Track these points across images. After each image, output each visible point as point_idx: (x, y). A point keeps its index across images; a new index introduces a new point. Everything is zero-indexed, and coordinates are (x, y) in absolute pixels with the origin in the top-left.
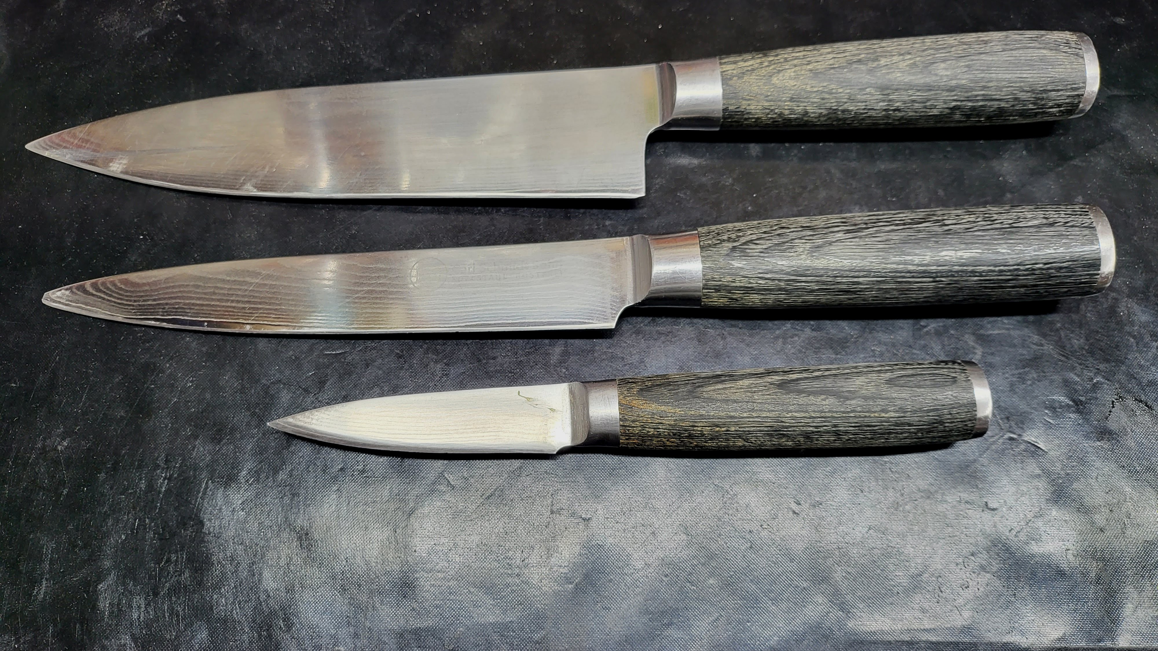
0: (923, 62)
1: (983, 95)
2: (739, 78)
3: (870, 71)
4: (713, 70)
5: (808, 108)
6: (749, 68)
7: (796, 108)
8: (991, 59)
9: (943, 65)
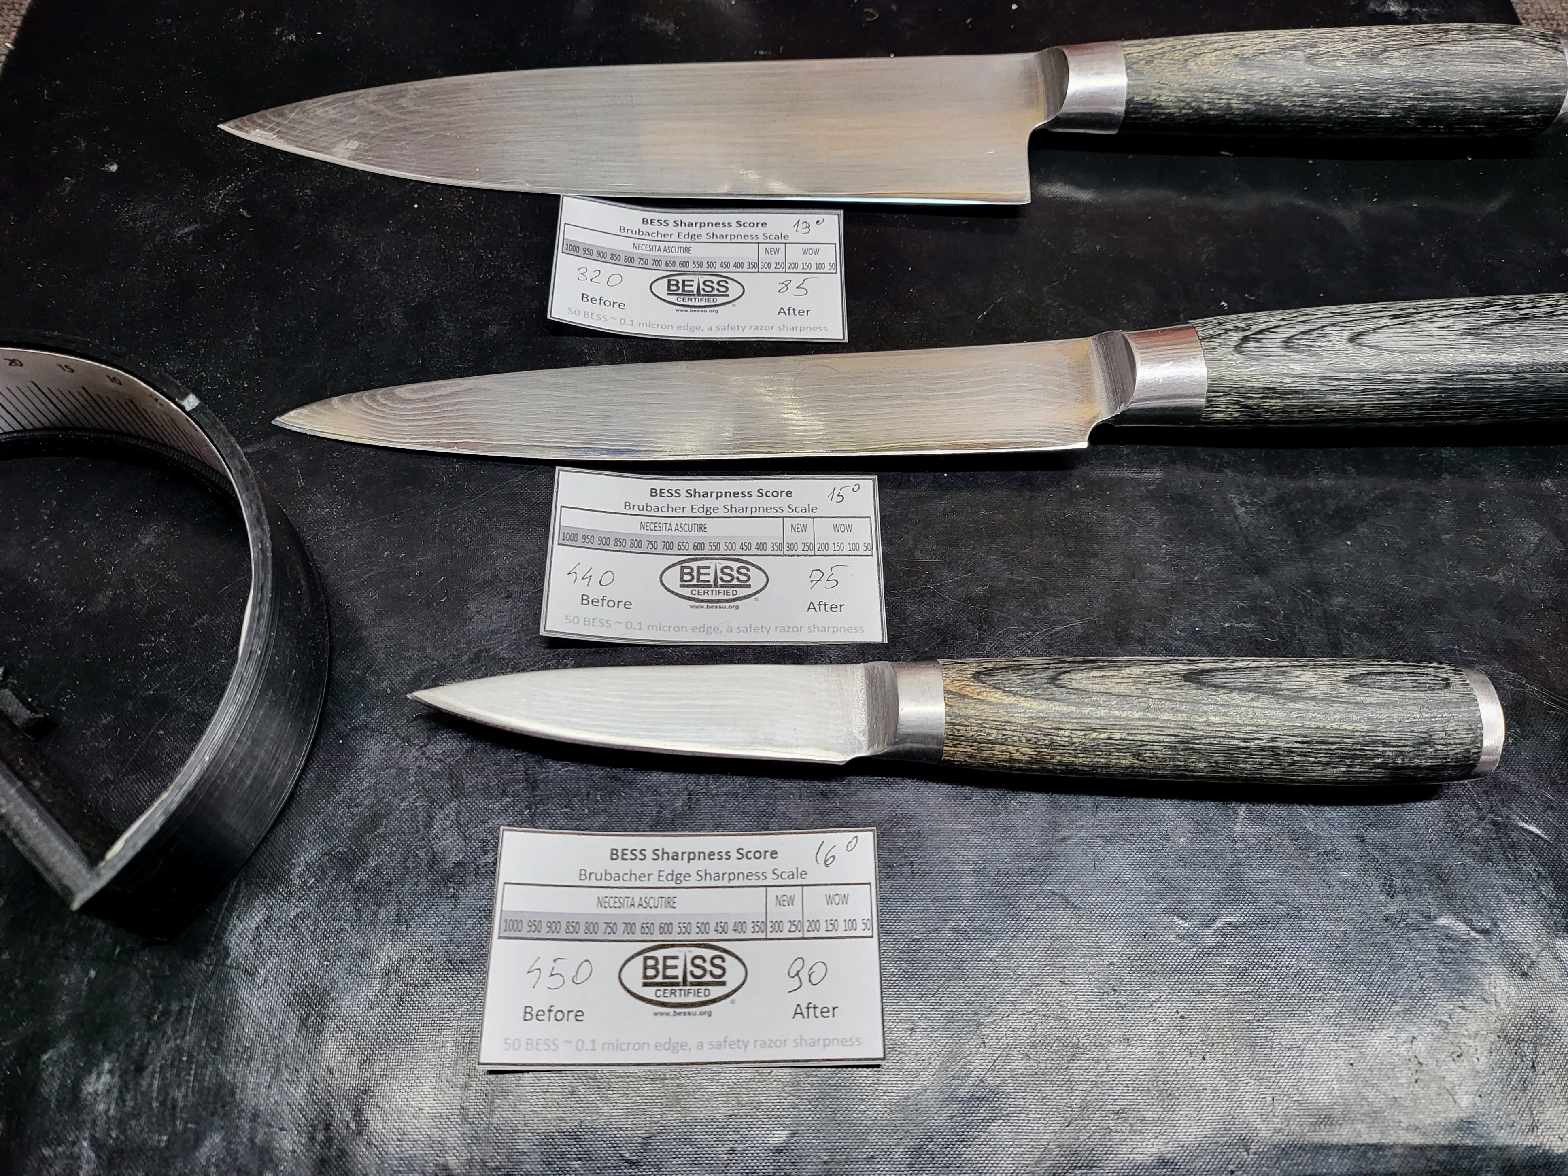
0: (1371, 50)
1: (1446, 92)
2: (1147, 62)
3: (1310, 59)
4: (1115, 52)
5: (1232, 101)
6: (1159, 51)
7: (1217, 101)
8: (1454, 48)
9: (1396, 54)
